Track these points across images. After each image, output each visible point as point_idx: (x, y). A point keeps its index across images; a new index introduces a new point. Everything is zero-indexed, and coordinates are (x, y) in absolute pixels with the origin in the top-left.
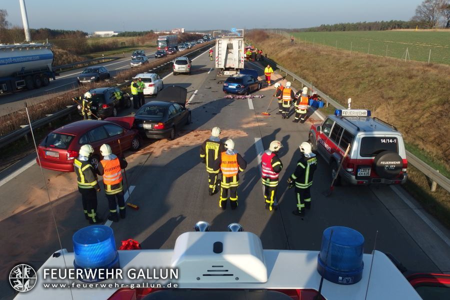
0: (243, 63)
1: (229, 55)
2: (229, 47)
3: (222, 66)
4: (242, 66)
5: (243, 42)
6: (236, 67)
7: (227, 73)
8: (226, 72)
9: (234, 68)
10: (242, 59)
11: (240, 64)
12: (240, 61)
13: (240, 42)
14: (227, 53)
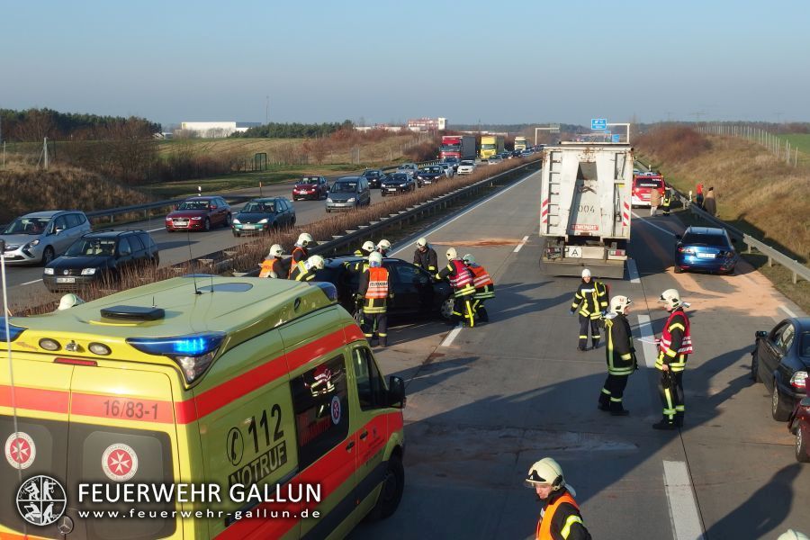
0: (628, 222)
1: (586, 198)
2: (585, 172)
3: (560, 231)
4: (624, 232)
5: (629, 158)
6: (605, 232)
7: (574, 252)
8: (572, 248)
9: (597, 238)
10: (623, 210)
11: (619, 226)
12: (616, 215)
13: (620, 157)
14: (579, 189)
